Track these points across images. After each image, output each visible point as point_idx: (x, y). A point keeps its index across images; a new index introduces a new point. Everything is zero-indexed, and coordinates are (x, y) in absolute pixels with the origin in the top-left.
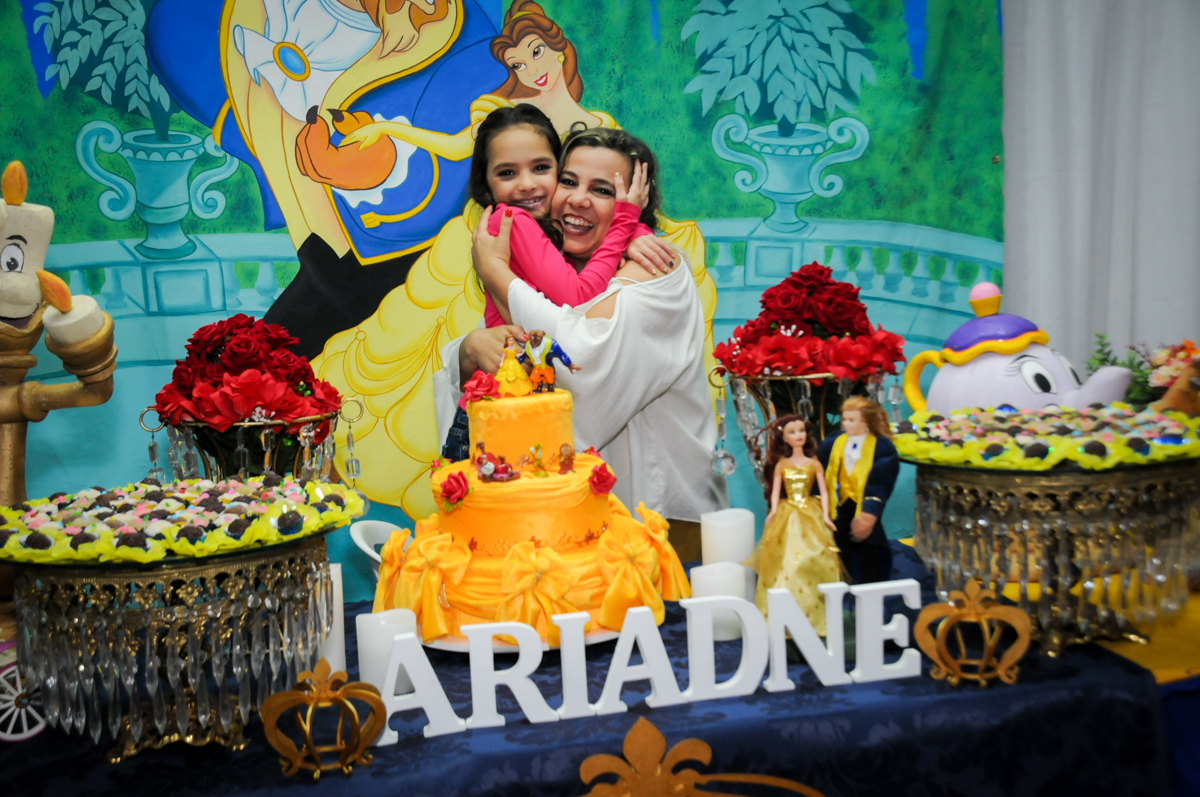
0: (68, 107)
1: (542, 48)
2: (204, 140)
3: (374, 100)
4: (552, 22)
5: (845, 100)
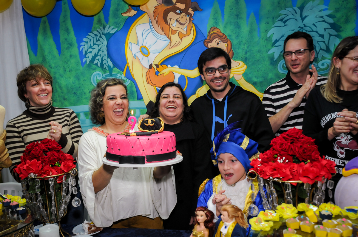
0: (89, 69)
1: (220, 42)
2: (121, 75)
3: (168, 61)
4: (223, 34)
5: (327, 53)
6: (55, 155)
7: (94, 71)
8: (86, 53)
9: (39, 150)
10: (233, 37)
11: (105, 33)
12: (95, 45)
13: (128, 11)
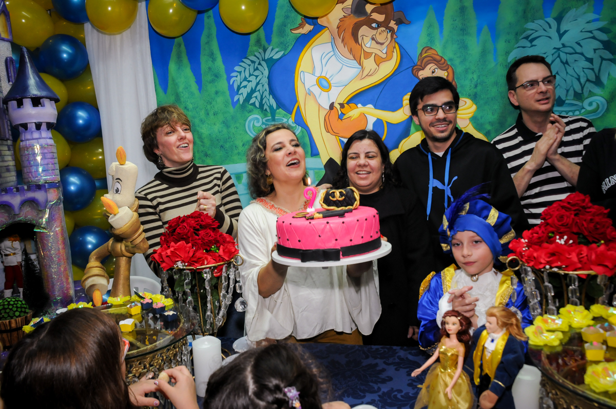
0: (243, 111)
1: (436, 70)
2: (288, 120)
3: (357, 98)
4: (442, 57)
5: (596, 87)
6: (210, 235)
7: (250, 114)
8: (239, 88)
9: (188, 228)
10: (457, 62)
11: (266, 59)
12: (251, 77)
13: (301, 26)
